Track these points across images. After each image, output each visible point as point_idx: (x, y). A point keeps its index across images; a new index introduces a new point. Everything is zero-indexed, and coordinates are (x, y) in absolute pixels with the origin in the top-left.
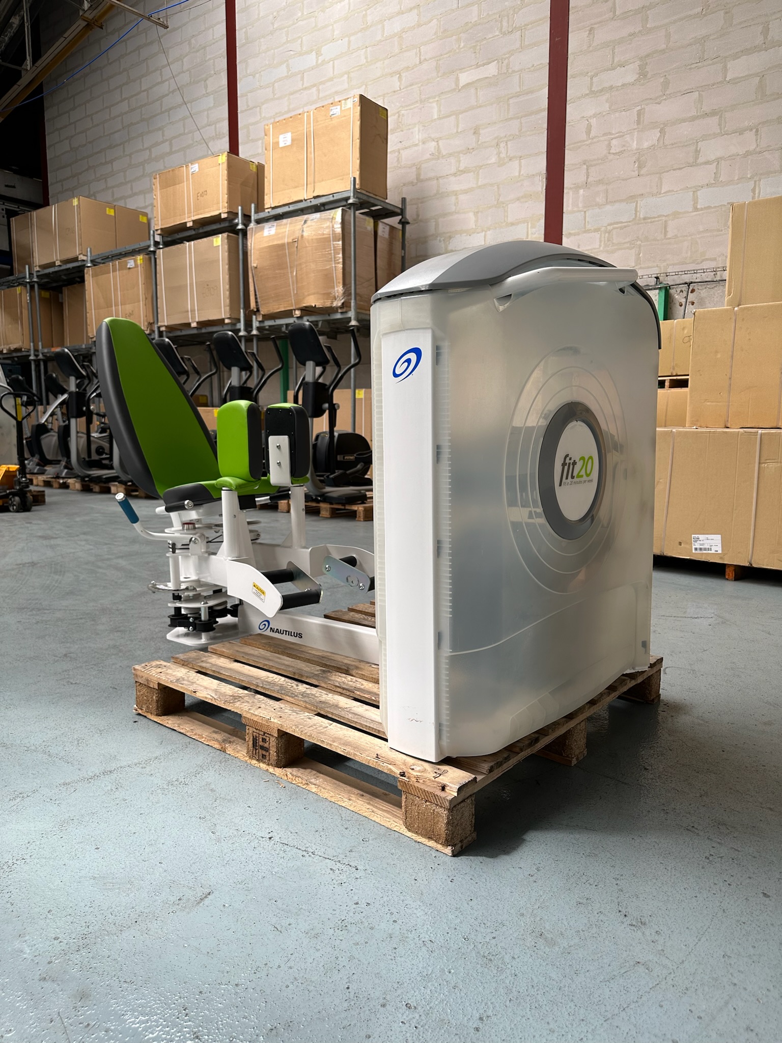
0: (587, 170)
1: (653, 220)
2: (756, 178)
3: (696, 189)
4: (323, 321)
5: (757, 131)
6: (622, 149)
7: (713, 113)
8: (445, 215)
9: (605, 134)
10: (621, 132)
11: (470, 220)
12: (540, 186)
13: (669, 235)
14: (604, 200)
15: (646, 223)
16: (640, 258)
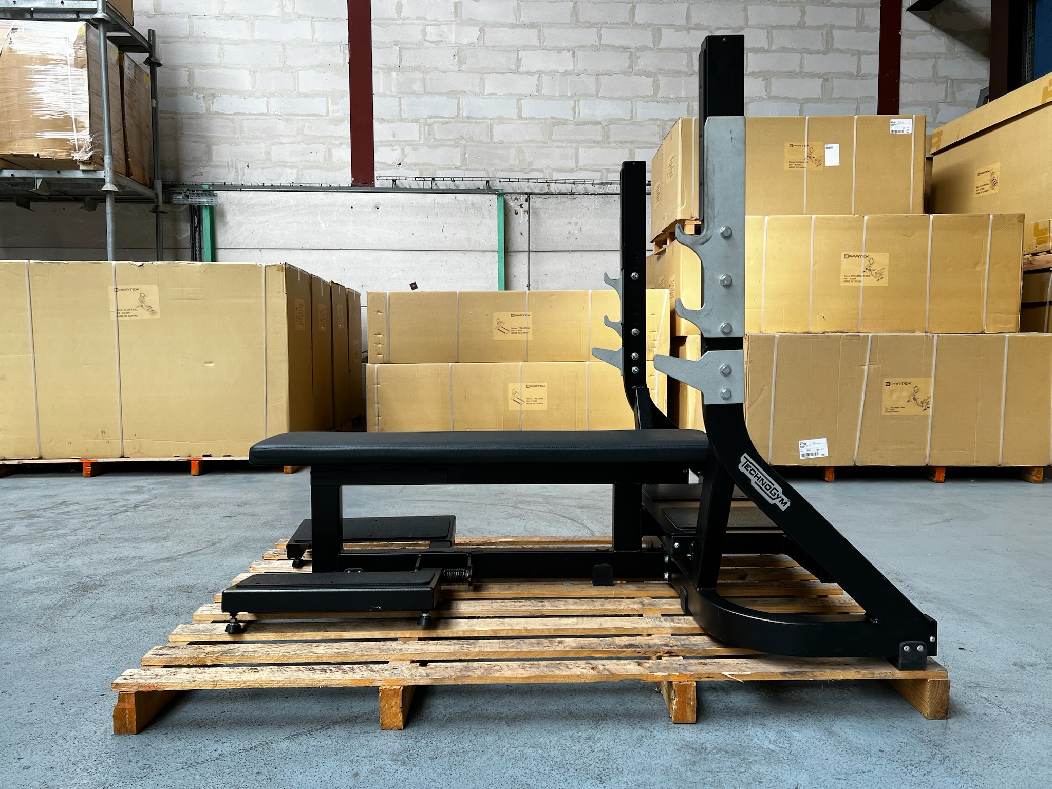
0: (400, 52)
1: (477, 120)
2: (576, 98)
3: (520, 98)
4: (43, 179)
5: (574, 53)
6: (439, 39)
7: (532, 26)
8: (204, 66)
9: (418, 18)
10: (437, 20)
11: (244, 80)
12: (342, 58)
13: (496, 139)
14: (421, 90)
15: (470, 122)
16: (466, 158)
